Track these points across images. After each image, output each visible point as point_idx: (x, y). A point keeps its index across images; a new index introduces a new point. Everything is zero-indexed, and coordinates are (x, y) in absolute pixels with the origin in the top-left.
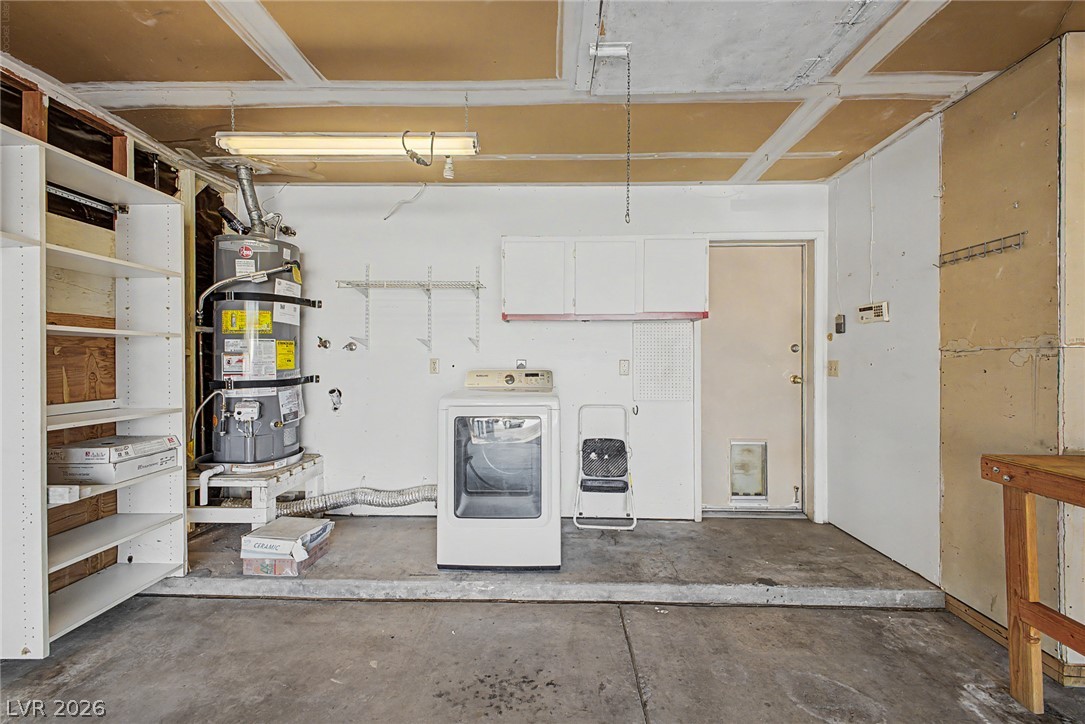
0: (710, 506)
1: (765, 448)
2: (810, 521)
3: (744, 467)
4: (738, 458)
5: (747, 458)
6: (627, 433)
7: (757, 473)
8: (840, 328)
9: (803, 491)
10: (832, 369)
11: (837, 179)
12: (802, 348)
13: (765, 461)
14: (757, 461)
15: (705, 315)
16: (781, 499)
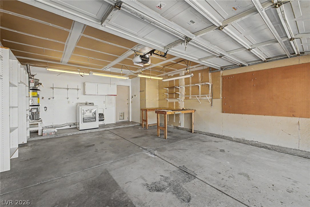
0: (117, 121)
1: (124, 113)
2: (129, 121)
3: (121, 116)
4: (120, 115)
5: (122, 114)
6: (103, 112)
7: (123, 116)
8: (132, 97)
9: (129, 118)
10: (132, 102)
11: (132, 79)
12: (128, 100)
13: (124, 115)
14: (123, 115)
15: (116, 95)
16: (126, 119)
